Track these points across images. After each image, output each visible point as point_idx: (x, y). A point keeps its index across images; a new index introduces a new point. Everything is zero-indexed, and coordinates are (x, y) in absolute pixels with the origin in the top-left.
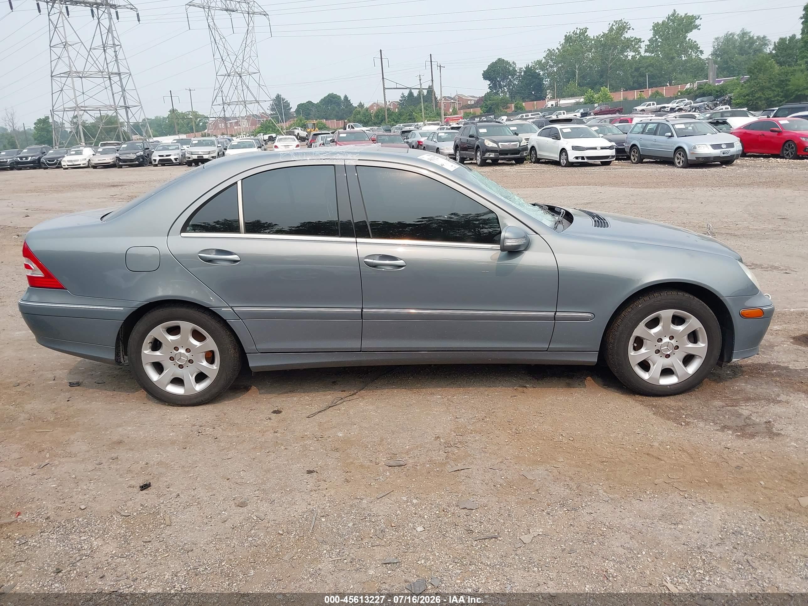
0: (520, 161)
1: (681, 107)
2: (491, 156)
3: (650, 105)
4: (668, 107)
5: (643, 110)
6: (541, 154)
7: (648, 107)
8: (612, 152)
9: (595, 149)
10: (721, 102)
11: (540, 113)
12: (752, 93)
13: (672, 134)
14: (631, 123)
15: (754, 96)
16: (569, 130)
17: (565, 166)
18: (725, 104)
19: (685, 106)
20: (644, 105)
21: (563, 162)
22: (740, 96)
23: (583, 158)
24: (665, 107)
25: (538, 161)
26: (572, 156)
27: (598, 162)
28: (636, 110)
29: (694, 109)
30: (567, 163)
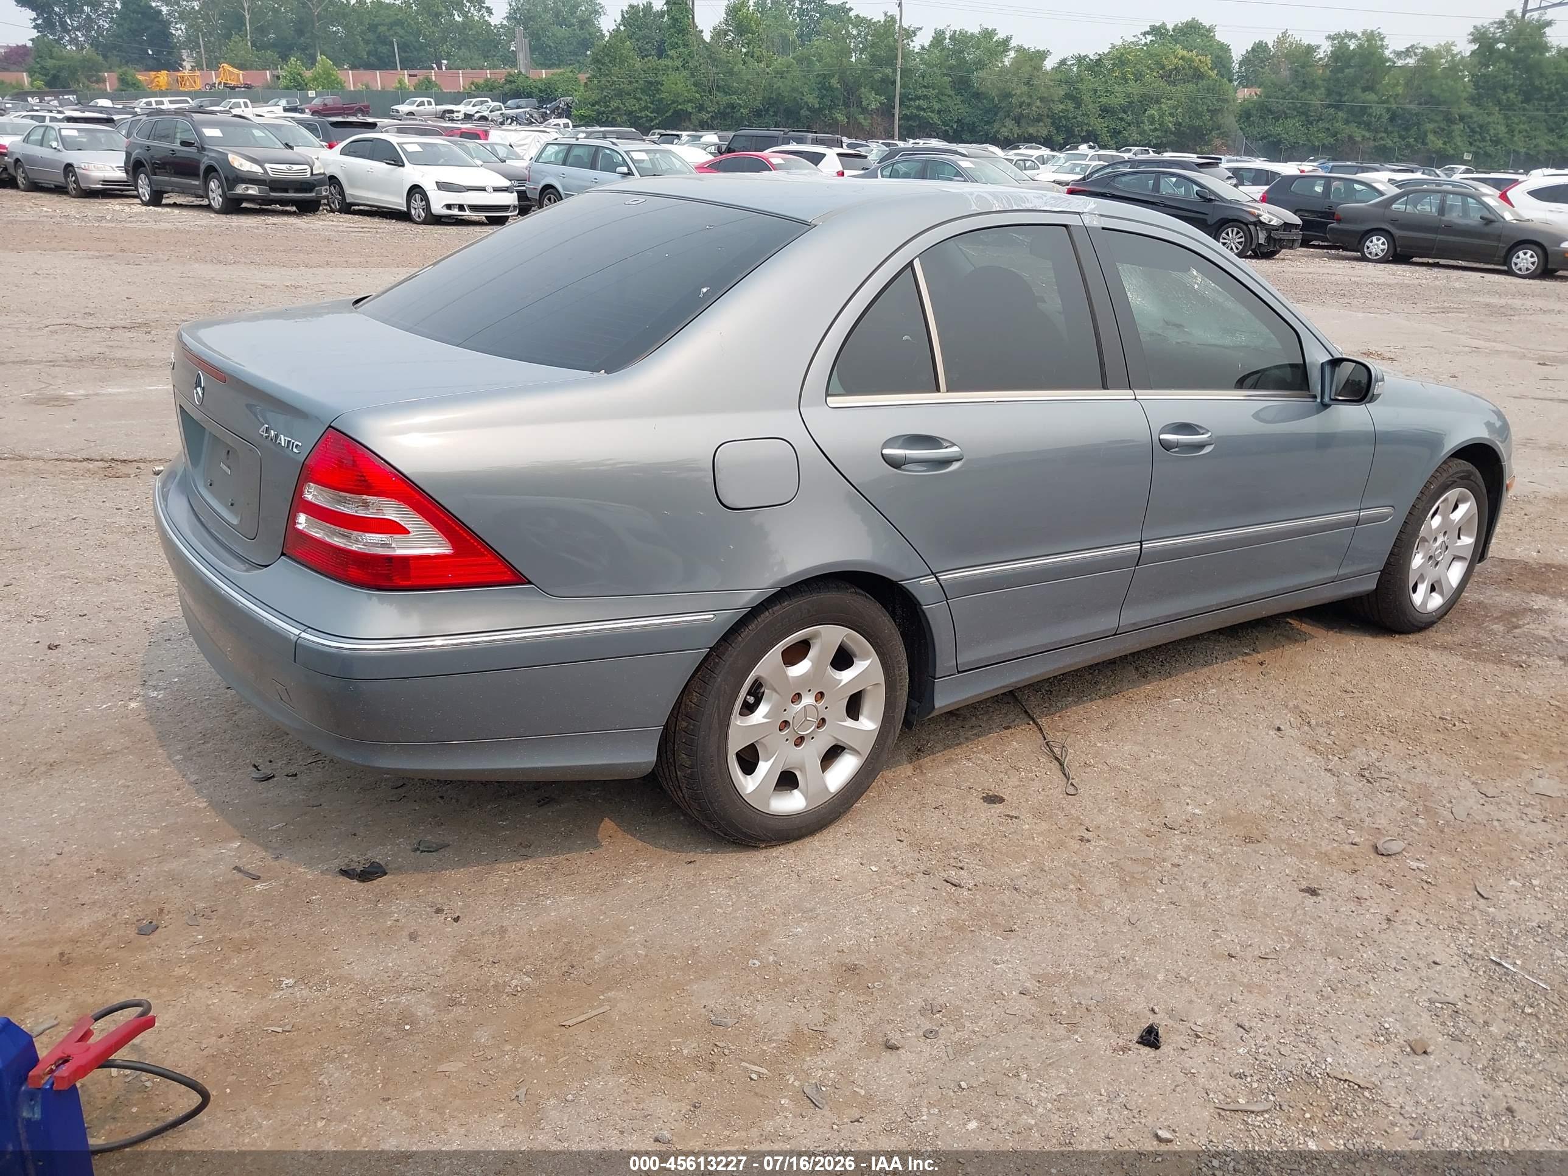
0: (308, 208)
1: (485, 114)
2: (250, 192)
3: (422, 104)
4: (458, 112)
5: (411, 113)
6: (352, 193)
7: (421, 108)
8: (511, 199)
9: (483, 189)
10: (553, 112)
11: (189, 99)
12: (605, 100)
13: (629, 169)
14: (487, 139)
15: (608, 106)
16: (417, 148)
17: (425, 222)
18: (560, 116)
19: (491, 112)
20: (413, 103)
21: (418, 211)
22: (583, 103)
23: (461, 207)
24: (452, 112)
25: (347, 208)
26: (439, 202)
27: (481, 216)
28: (398, 111)
29: (509, 120)
30: (429, 216)
